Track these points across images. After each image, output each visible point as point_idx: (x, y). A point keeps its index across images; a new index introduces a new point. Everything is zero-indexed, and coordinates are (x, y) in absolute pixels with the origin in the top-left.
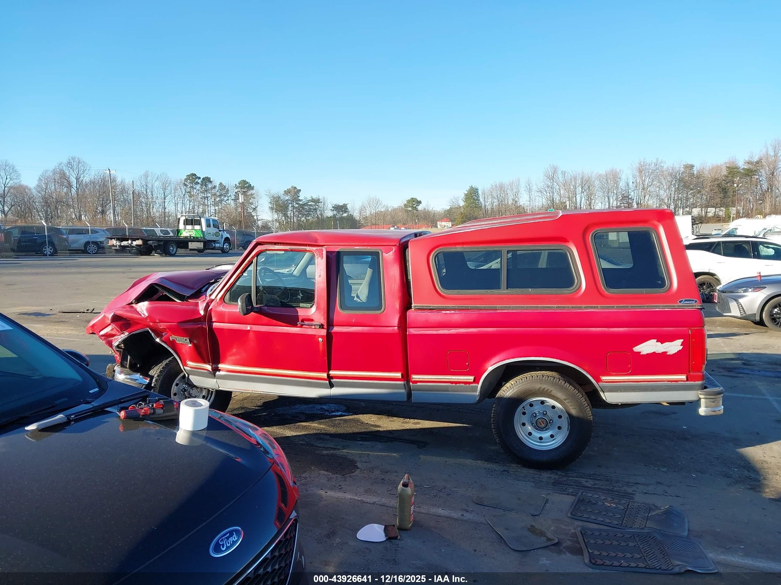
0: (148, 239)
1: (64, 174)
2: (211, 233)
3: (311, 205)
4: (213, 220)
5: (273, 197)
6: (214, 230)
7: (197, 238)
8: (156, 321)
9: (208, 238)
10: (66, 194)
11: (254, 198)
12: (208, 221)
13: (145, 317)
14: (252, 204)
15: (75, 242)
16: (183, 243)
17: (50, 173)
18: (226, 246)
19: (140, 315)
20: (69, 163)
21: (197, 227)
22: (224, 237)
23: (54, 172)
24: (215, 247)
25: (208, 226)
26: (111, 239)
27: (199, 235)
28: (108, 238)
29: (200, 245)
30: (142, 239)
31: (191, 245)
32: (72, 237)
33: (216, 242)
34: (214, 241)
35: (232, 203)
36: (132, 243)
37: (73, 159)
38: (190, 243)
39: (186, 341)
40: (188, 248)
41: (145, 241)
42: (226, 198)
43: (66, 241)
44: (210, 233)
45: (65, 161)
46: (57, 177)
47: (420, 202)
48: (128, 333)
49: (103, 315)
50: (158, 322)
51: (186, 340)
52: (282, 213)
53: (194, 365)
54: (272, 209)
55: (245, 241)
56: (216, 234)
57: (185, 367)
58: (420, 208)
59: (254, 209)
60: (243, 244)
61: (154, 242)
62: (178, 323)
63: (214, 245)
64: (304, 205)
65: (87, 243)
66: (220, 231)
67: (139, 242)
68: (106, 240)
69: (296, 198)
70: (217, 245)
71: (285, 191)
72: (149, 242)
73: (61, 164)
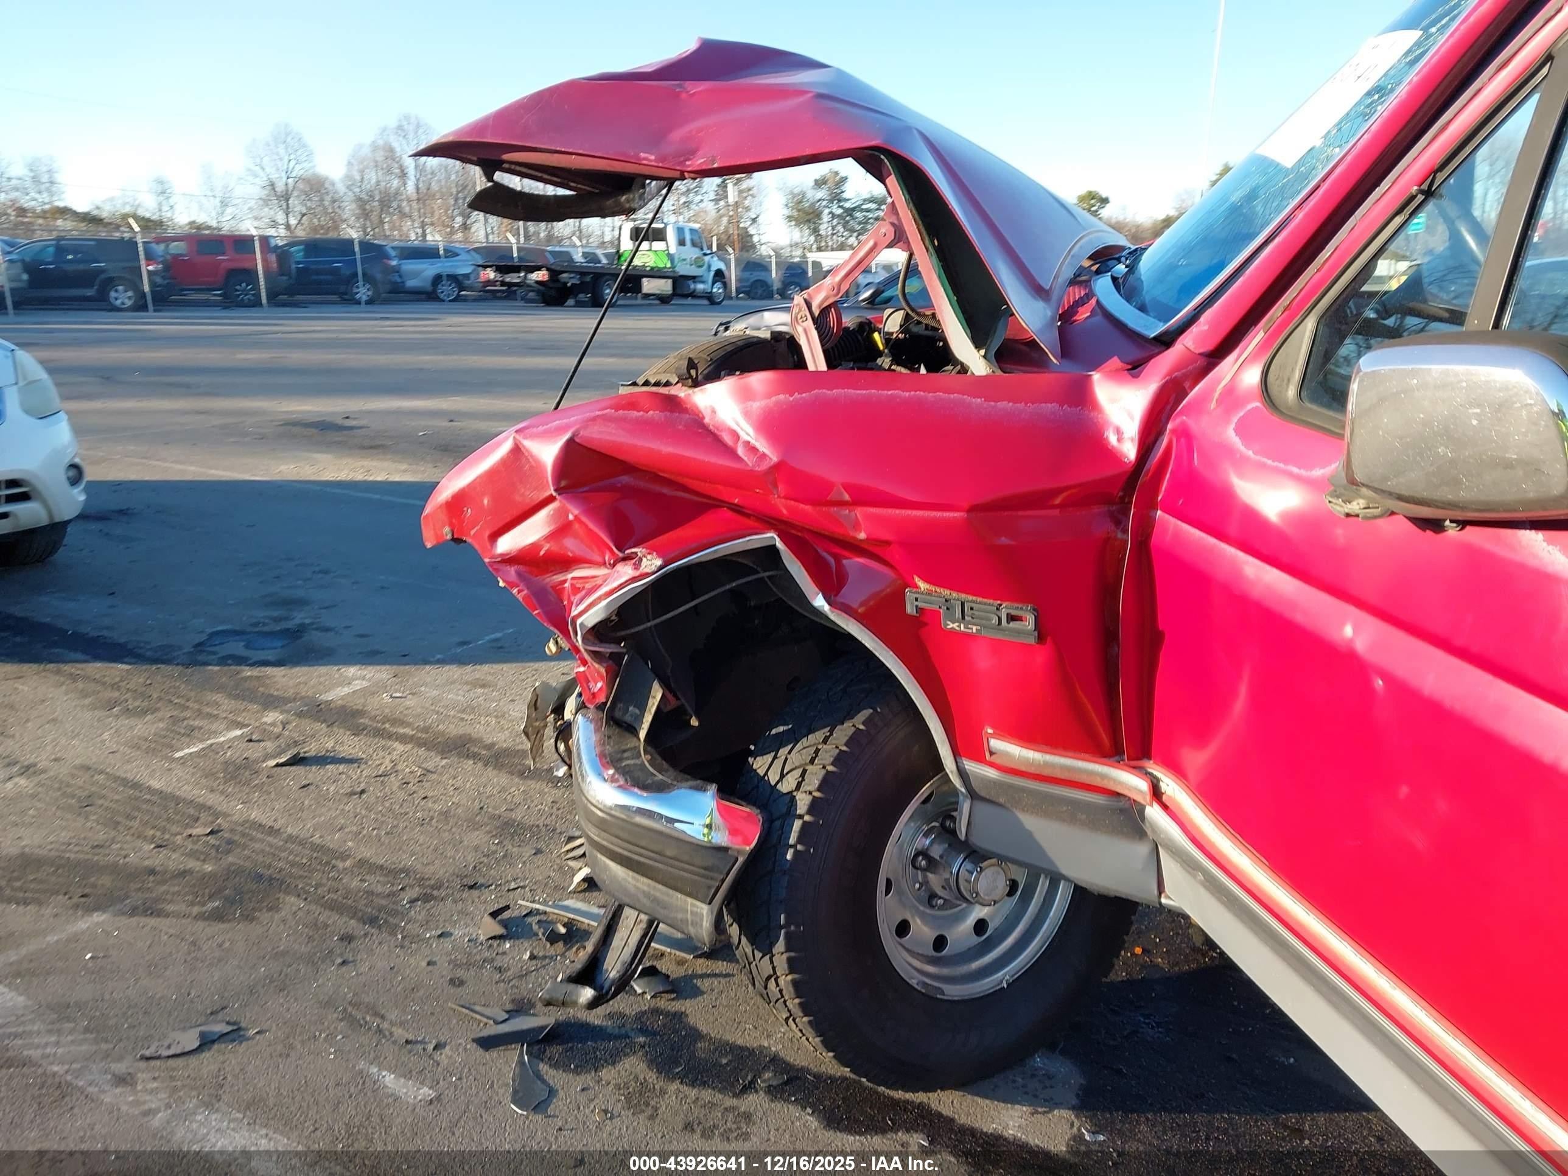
0: (558, 268)
1: (391, 150)
2: (686, 260)
3: (868, 210)
4: (692, 230)
5: (792, 193)
6: (695, 253)
7: (660, 269)
8: (833, 496)
9: (683, 270)
10: (398, 189)
11: (753, 196)
12: (680, 231)
13: (764, 466)
14: (748, 209)
15: (416, 274)
16: (631, 282)
17: (366, 151)
18: (717, 289)
19: (731, 452)
20: (400, 127)
21: (658, 245)
22: (714, 268)
23: (375, 148)
24: (694, 291)
25: (682, 243)
26: (485, 267)
27: (663, 263)
28: (479, 266)
29: (664, 286)
30: (548, 269)
31: (649, 286)
32: (409, 266)
33: (697, 279)
34: (694, 278)
35: (710, 207)
36: (525, 277)
37: (407, 118)
38: (645, 281)
39: (1013, 625)
40: (640, 292)
41: (554, 273)
42: (699, 198)
43: (398, 272)
44: (684, 260)
45: (393, 123)
46: (380, 156)
47: (1105, 201)
48: (659, 562)
49: (504, 449)
50: (842, 504)
51: (1012, 618)
52: (809, 228)
53: (1032, 763)
54: (790, 218)
55: (752, 280)
56: (698, 263)
57: (970, 766)
58: (1106, 212)
59: (754, 220)
60: (746, 287)
61: (572, 275)
62: (969, 511)
63: (692, 286)
64: (853, 209)
65: (437, 279)
66: (705, 254)
67: (541, 275)
68: (474, 270)
69: (836, 197)
70: (700, 287)
71: (816, 181)
72: (565, 275)
73: (385, 129)
